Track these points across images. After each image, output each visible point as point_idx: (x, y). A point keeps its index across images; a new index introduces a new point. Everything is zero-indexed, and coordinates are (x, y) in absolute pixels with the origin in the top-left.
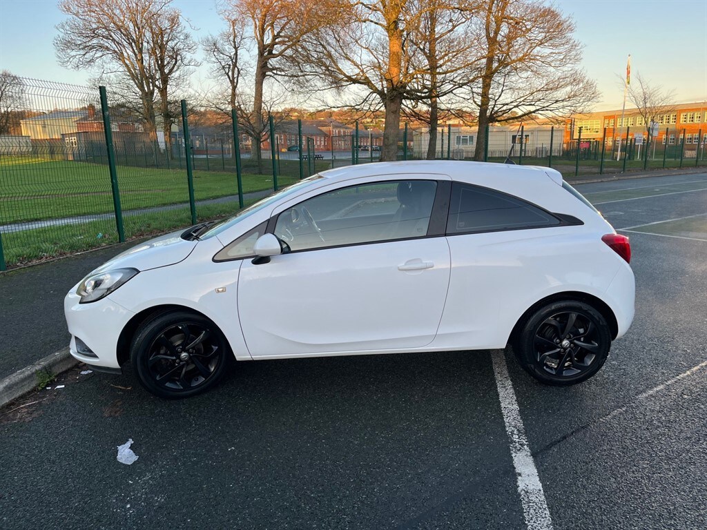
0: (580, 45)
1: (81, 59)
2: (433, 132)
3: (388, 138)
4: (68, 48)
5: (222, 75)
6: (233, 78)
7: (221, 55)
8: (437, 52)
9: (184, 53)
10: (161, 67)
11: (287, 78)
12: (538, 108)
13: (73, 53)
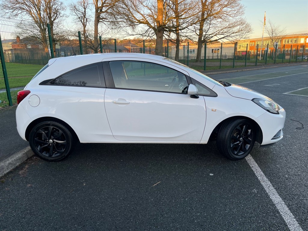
0: (244, 7)
1: (11, 14)
2: (177, 47)
3: (157, 50)
4: (4, 8)
5: (78, 21)
6: (84, 23)
7: (78, 12)
8: (179, 10)
9: (60, 11)
10: (50, 18)
11: (109, 23)
12: (225, 36)
13: (7, 11)
